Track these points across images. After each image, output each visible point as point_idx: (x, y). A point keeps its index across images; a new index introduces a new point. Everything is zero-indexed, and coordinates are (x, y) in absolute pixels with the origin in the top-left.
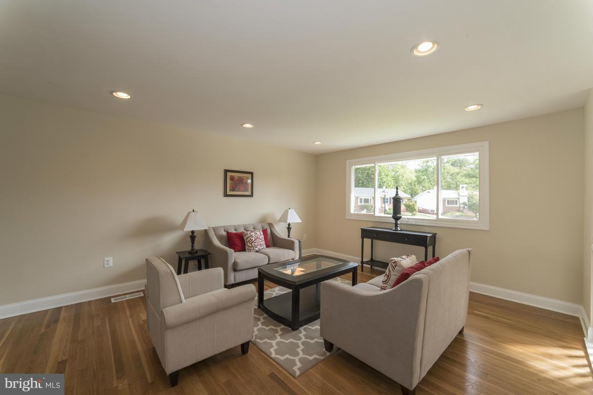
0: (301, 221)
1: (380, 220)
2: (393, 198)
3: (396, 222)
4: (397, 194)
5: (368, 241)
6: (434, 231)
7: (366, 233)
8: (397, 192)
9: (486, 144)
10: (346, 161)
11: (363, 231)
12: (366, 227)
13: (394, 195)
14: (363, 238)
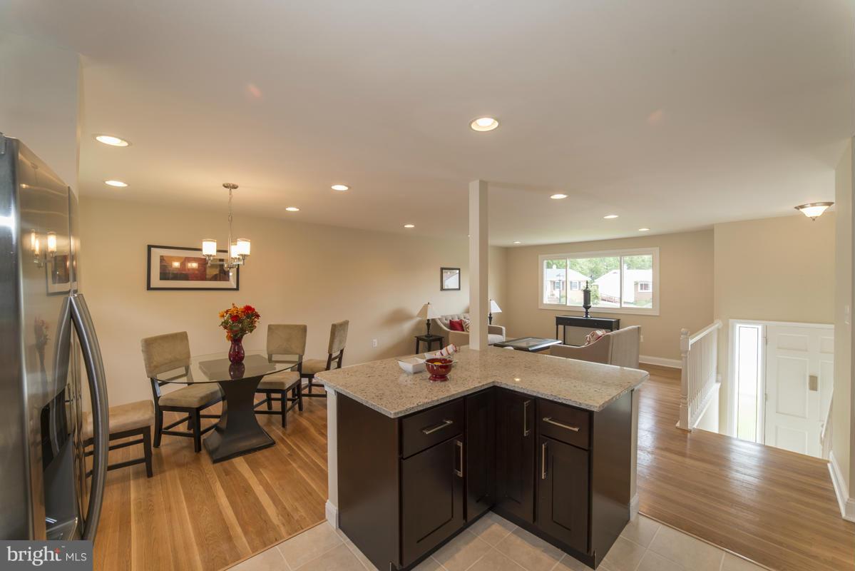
0: (501, 311)
1: (573, 310)
2: (584, 291)
3: (587, 311)
4: (587, 288)
5: (561, 327)
6: (618, 317)
7: (560, 321)
8: (587, 285)
10: (537, 256)
11: (558, 318)
12: (561, 315)
13: (585, 288)
14: (557, 325)
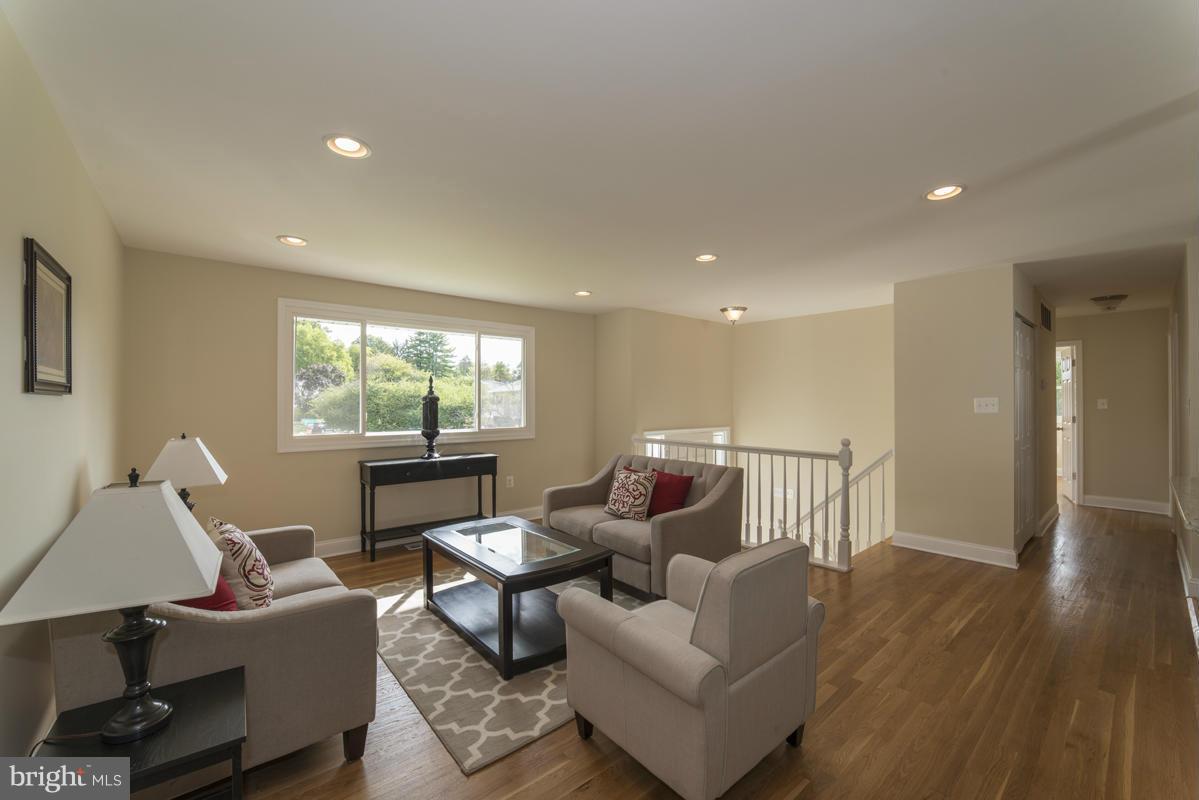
2: (425, 398)
3: (430, 443)
4: (431, 392)
8: (431, 387)
9: (532, 331)
10: (277, 300)
13: (425, 392)
